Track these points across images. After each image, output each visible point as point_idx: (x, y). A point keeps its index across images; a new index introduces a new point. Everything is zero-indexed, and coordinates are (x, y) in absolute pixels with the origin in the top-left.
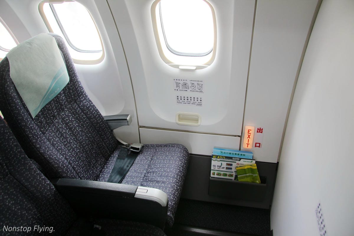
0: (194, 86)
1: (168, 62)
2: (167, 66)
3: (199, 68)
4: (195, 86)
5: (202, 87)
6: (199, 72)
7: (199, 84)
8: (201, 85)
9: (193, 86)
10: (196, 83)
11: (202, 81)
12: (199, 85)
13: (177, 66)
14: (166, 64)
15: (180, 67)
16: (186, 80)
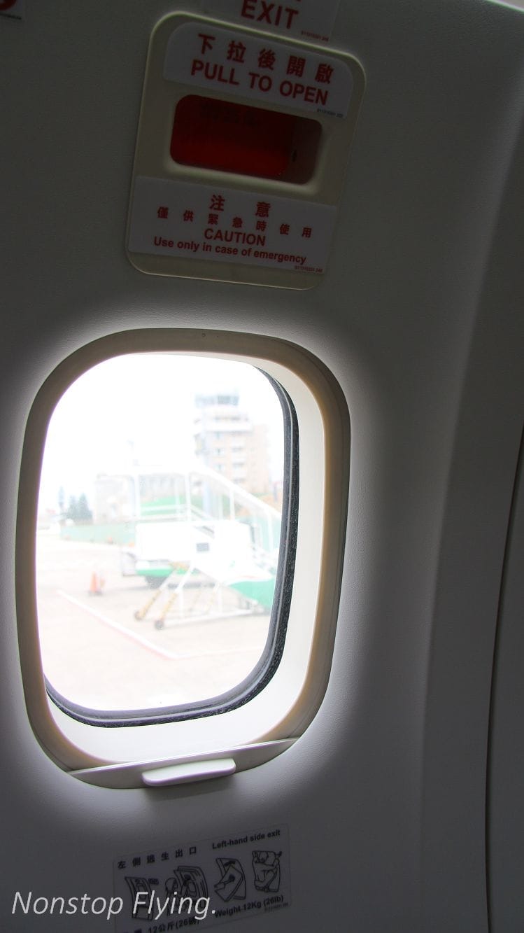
0: (238, 877)
1: (72, 761)
2: (70, 784)
3: (248, 759)
4: (243, 877)
5: (276, 870)
6: (257, 781)
7: (263, 856)
8: (272, 857)
9: (232, 878)
10: (243, 854)
11: (278, 833)
12: (263, 862)
13: (129, 778)
14: (68, 777)
15: (152, 777)
16: (193, 851)
